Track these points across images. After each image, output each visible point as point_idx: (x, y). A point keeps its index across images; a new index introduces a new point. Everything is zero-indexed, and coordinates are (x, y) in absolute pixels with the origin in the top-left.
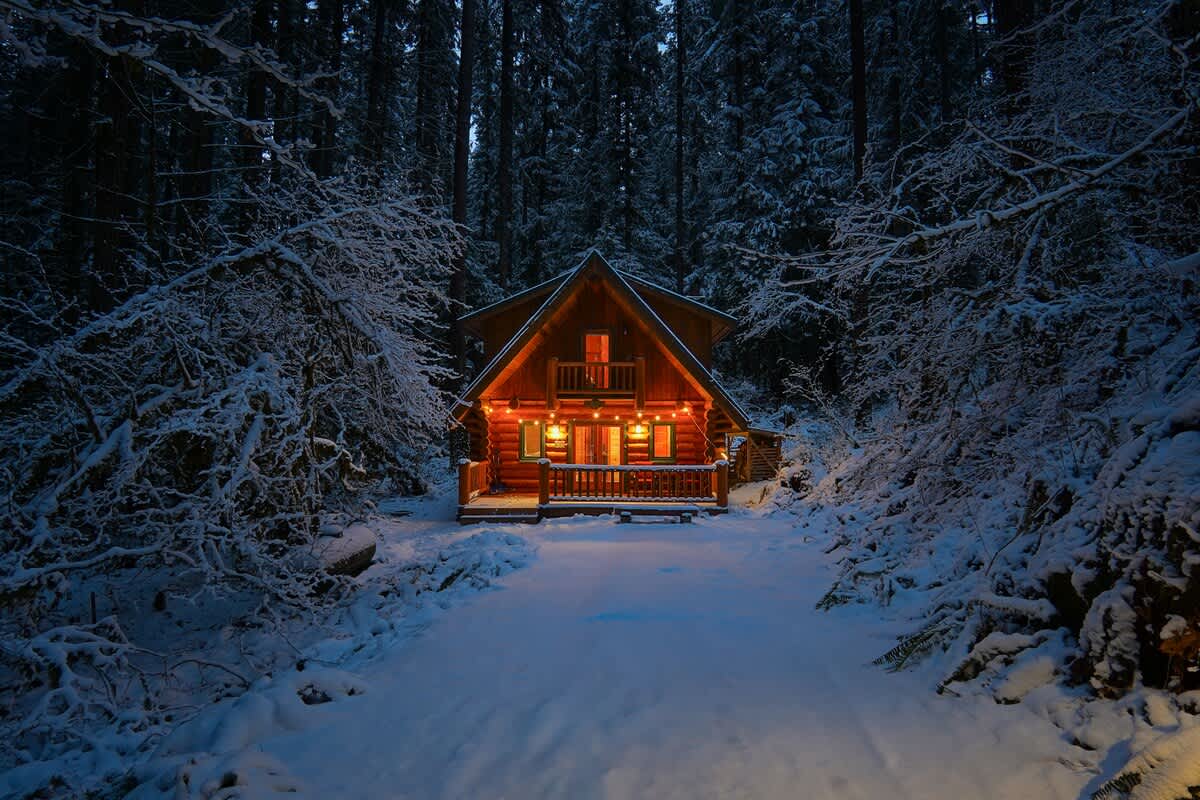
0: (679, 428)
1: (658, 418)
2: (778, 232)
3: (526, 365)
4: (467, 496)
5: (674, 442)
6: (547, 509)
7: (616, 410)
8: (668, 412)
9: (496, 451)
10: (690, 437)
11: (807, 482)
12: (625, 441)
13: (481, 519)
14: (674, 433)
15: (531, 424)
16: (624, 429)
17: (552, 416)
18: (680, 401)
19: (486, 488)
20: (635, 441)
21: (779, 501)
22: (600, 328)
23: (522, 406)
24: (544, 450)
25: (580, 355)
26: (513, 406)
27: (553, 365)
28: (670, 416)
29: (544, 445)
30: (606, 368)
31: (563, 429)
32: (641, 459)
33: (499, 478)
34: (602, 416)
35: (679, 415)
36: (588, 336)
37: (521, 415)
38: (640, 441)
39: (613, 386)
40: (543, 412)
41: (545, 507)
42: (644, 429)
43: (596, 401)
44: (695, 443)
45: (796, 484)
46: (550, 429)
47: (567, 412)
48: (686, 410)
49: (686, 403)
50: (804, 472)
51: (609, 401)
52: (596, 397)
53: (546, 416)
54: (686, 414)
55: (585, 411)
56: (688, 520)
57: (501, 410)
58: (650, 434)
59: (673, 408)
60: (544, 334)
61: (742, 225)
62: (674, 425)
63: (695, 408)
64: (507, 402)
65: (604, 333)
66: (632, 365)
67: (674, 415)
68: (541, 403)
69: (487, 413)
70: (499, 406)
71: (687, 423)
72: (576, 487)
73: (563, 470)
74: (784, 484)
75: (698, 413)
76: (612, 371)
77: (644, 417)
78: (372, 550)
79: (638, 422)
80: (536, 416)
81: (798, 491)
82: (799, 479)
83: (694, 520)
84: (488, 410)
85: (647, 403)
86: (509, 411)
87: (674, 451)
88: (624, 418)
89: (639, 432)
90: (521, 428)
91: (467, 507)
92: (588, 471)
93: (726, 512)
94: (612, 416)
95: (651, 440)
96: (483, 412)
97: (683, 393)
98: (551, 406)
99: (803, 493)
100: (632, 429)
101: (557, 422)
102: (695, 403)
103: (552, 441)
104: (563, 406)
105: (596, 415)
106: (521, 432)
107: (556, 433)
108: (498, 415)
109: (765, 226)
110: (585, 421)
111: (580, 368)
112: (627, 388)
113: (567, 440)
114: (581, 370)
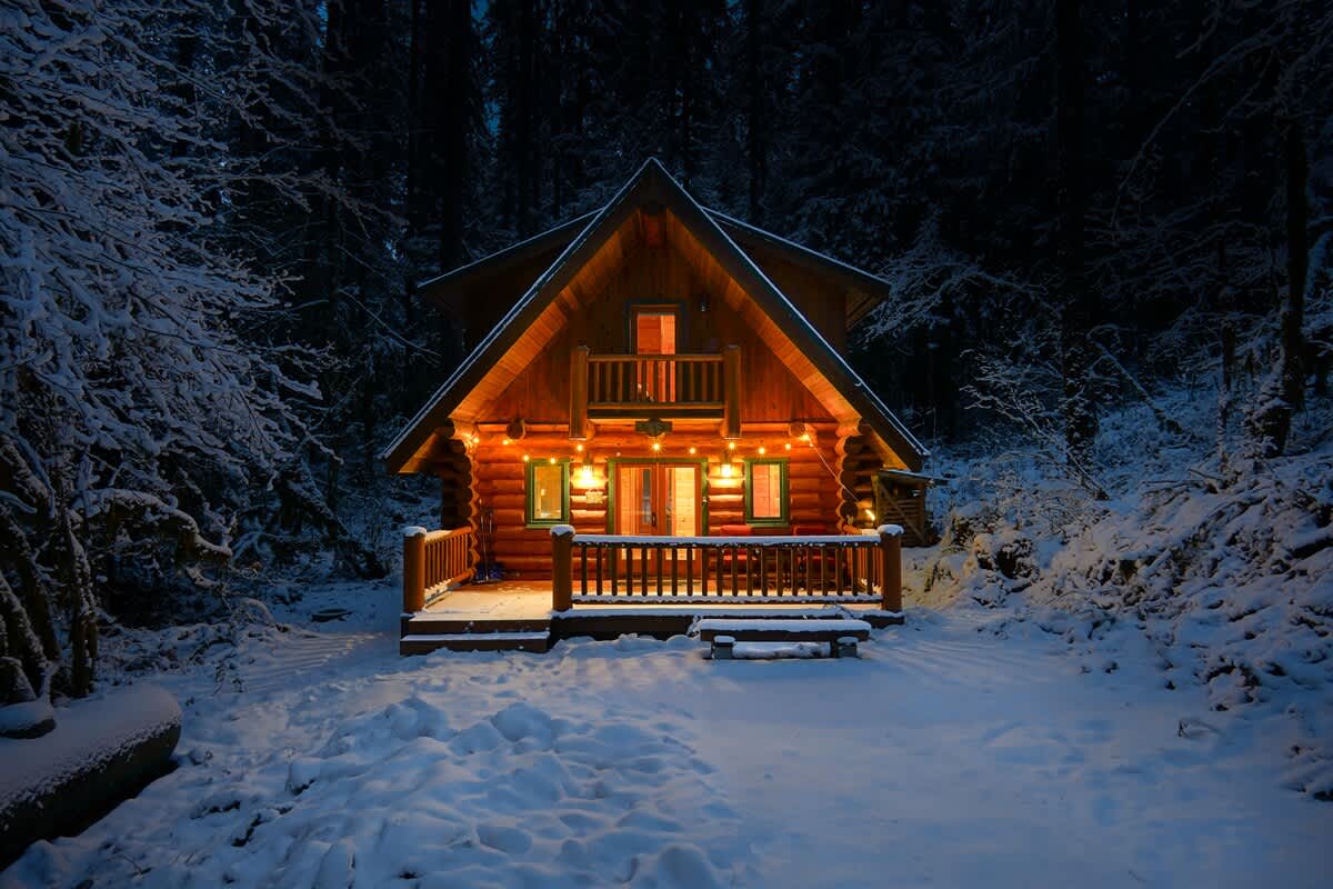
0: (794, 468)
1: (762, 451)
2: (891, 208)
3: (536, 365)
4: (420, 594)
5: (786, 493)
6: (569, 619)
7: (688, 439)
8: (779, 441)
9: (486, 510)
10: (815, 483)
11: (1027, 561)
12: (703, 491)
13: (439, 645)
14: (786, 477)
15: (544, 463)
16: (701, 469)
17: (580, 448)
18: (797, 422)
19: (470, 572)
20: (719, 491)
21: (981, 594)
22: (658, 303)
23: (531, 434)
24: (567, 507)
25: (628, 346)
26: (514, 432)
27: (582, 359)
28: (780, 448)
29: (567, 498)
30: (673, 364)
31: (599, 472)
32: (731, 521)
33: (492, 554)
34: (666, 449)
35: (795, 446)
36: (640, 317)
37: (527, 449)
38: (729, 491)
39: (684, 396)
40: (565, 442)
41: (563, 615)
42: (735, 471)
43: (655, 421)
44: (821, 493)
45: (1007, 564)
46: (578, 472)
47: (605, 442)
48: (805, 438)
49: (807, 426)
50: (1021, 543)
51: (677, 422)
52: (655, 416)
53: (570, 451)
54: (806, 445)
55: (637, 442)
56: (851, 651)
57: (493, 441)
58: (746, 479)
59: (783, 434)
60: (564, 307)
61: (841, 201)
62: (785, 464)
63: (820, 434)
64: (504, 427)
65: (666, 311)
66: (718, 358)
67: (788, 447)
68: (560, 427)
69: (468, 444)
70: (492, 434)
71: (807, 460)
72: (623, 569)
73: (600, 546)
74: (984, 564)
75: (828, 443)
76: (683, 370)
77: (740, 451)
78: (172, 735)
79: (726, 457)
80: (553, 450)
81: (1011, 576)
82: (1013, 557)
83: (861, 648)
84: (470, 440)
85: (744, 427)
86: (507, 442)
87: (786, 506)
88: (703, 451)
89: (727, 476)
90: (529, 468)
91: (418, 617)
92: (644, 547)
93: (900, 621)
94: (684, 449)
95: (747, 490)
96: (460, 443)
97: (803, 409)
98: (577, 430)
99: (1021, 581)
100: (716, 471)
101: (589, 461)
102: (820, 426)
103: (581, 492)
104: (599, 432)
105: (656, 447)
106: (528, 476)
107: (588, 479)
108: (491, 449)
109: (874, 200)
110: (637, 458)
111: (626, 364)
112: (710, 399)
113: (606, 491)
114: (629, 368)
